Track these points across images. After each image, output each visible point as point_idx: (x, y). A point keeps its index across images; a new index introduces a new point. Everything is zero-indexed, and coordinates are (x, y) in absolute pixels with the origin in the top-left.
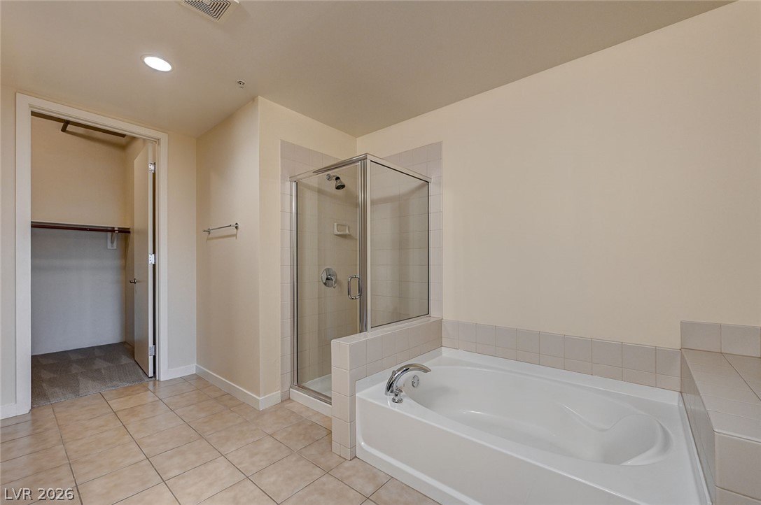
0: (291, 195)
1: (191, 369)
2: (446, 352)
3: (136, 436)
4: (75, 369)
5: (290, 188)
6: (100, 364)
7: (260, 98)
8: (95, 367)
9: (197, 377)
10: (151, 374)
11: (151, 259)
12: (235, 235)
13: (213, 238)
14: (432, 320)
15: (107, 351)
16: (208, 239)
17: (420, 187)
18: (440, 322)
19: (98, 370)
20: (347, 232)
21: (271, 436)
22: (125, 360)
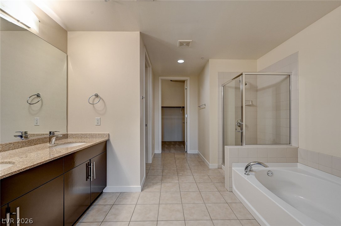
0: (222, 92)
1: (196, 152)
2: (300, 166)
3: (177, 164)
4: (172, 146)
5: (221, 89)
6: (177, 146)
7: (210, 60)
8: (176, 146)
9: (198, 155)
10: (186, 151)
11: (186, 115)
12: (205, 108)
13: (201, 109)
14: (291, 147)
15: (175, 143)
16: (200, 109)
17: (286, 78)
18: (297, 149)
19: (176, 147)
20: (251, 103)
21: (208, 176)
22: (182, 146)
